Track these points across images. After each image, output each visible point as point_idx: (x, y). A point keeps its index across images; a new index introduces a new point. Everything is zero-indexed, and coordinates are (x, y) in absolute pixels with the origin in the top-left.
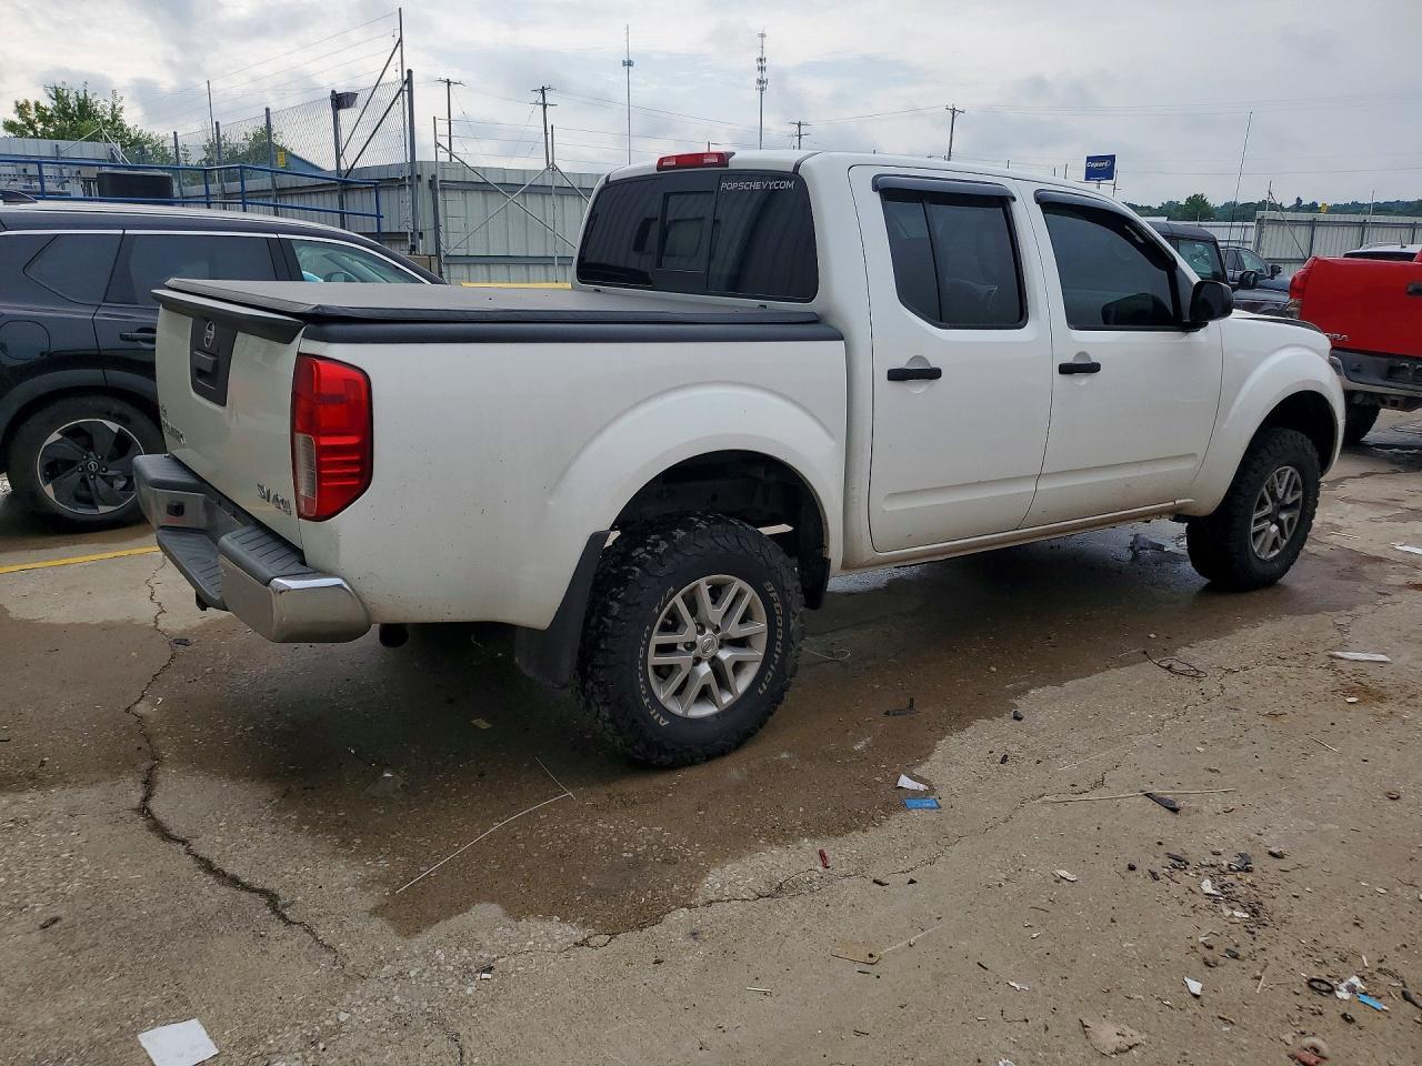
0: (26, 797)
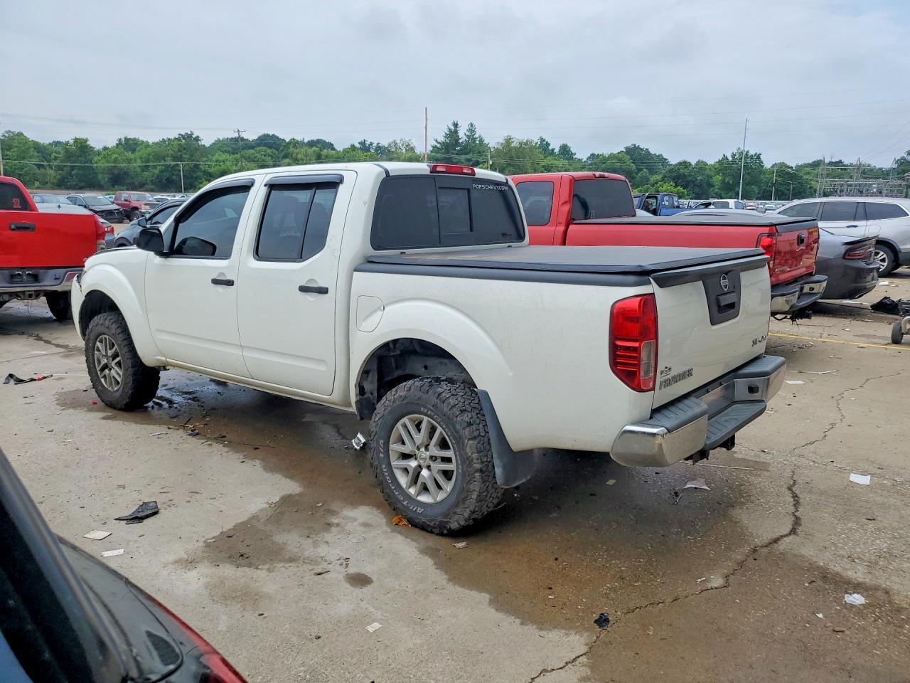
0: (838, 569)
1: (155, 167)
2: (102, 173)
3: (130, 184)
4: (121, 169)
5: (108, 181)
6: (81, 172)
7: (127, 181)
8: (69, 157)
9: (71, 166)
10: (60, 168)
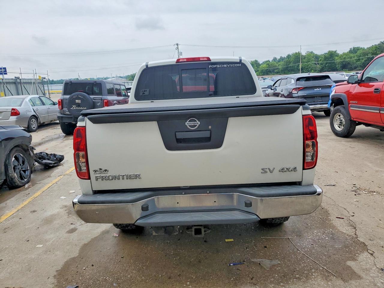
1: (362, 59)
2: (338, 64)
3: (350, 68)
4: (347, 61)
5: (341, 67)
6: (329, 65)
7: (349, 67)
8: (326, 59)
9: (326, 63)
10: (322, 64)
